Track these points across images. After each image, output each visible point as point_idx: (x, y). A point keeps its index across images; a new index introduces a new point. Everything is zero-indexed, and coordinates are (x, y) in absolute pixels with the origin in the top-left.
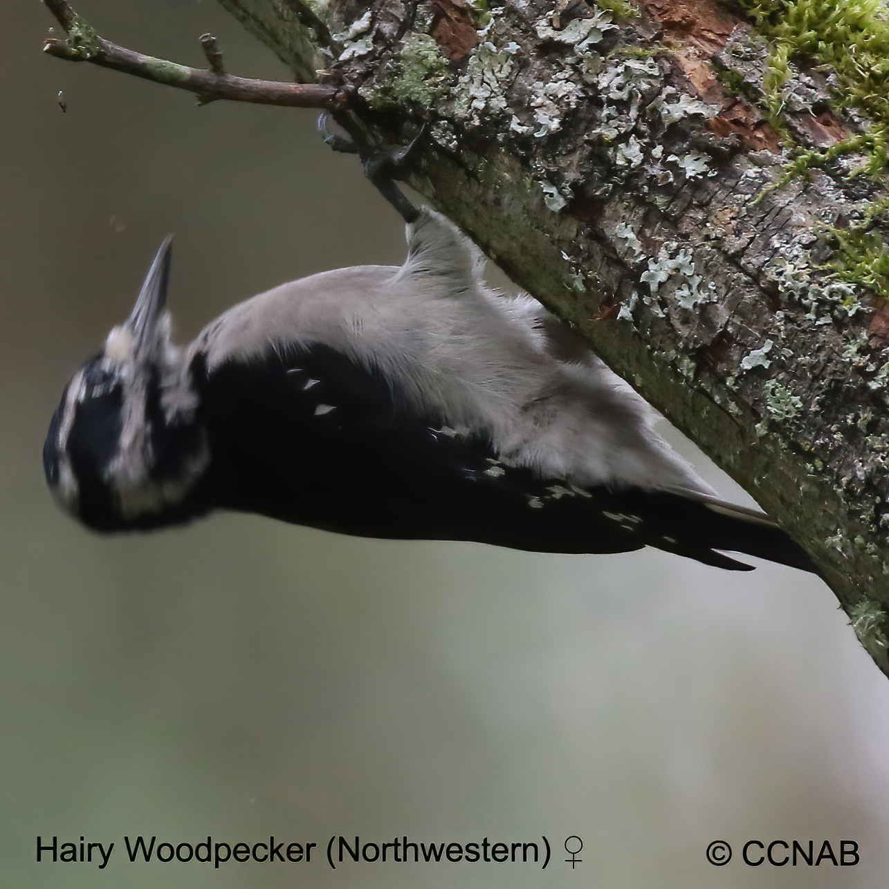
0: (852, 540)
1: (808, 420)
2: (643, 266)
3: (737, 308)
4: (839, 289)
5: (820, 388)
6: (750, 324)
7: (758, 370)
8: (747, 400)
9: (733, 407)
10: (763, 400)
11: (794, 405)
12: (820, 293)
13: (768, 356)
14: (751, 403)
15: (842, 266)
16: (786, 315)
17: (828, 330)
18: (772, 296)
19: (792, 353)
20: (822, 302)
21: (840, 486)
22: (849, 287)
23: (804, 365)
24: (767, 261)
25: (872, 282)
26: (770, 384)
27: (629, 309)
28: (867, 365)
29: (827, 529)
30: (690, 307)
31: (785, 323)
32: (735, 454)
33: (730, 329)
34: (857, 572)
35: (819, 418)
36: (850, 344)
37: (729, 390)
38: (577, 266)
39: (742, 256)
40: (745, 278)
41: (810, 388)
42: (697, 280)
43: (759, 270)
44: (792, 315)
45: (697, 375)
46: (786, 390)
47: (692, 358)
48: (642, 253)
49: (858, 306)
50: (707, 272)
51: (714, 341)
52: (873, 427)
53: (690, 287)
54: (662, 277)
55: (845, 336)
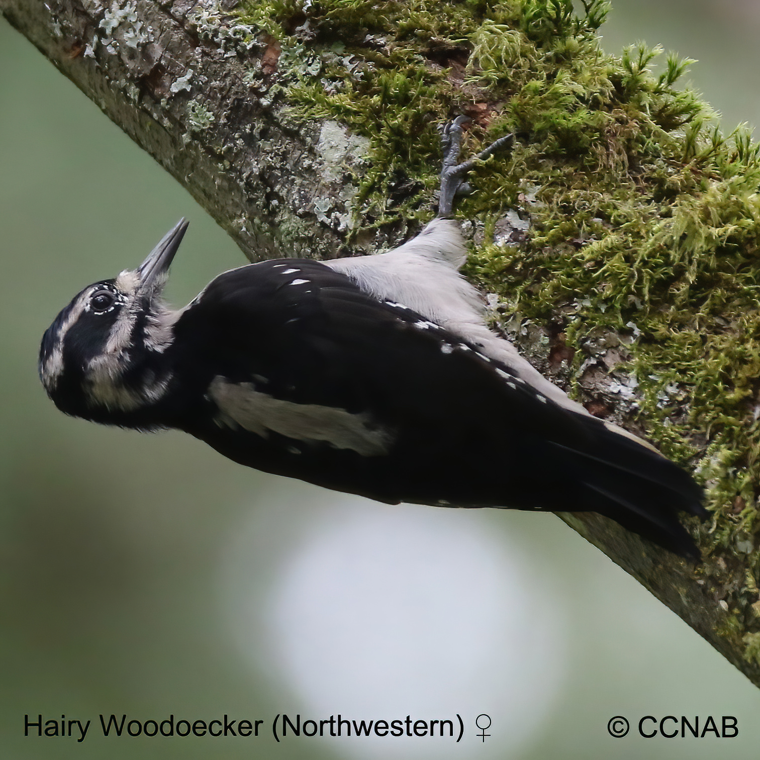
0: (252, 221)
1: (219, 130)
2: (101, 16)
3: (168, 47)
4: (240, 30)
5: (227, 105)
6: (177, 57)
7: (182, 94)
8: (176, 116)
9: (166, 122)
10: (186, 116)
11: (208, 118)
12: (227, 32)
13: (190, 82)
14: (178, 119)
15: (244, 12)
16: (203, 50)
17: (234, 61)
18: (194, 38)
19: (206, 78)
20: (228, 40)
21: (242, 180)
22: (249, 28)
23: (215, 88)
24: (190, 9)
25: (264, 25)
26: (191, 103)
27: (92, 49)
28: (261, 87)
29: (235, 214)
30: (135, 46)
31: (202, 57)
32: (171, 158)
33: (163, 62)
34: (258, 247)
35: (226, 129)
36: (249, 71)
37: (163, 109)
38: (56, 17)
39: (172, 6)
40: (173, 23)
41: (220, 106)
42: (139, 25)
43: (184, 15)
44: (207, 50)
45: (141, 97)
46: (202, 107)
47: (137, 86)
48: (100, 5)
49: (254, 42)
50: (147, 19)
51: (152, 71)
52: (264, 134)
53: (135, 31)
54: (115, 23)
55: (245, 66)
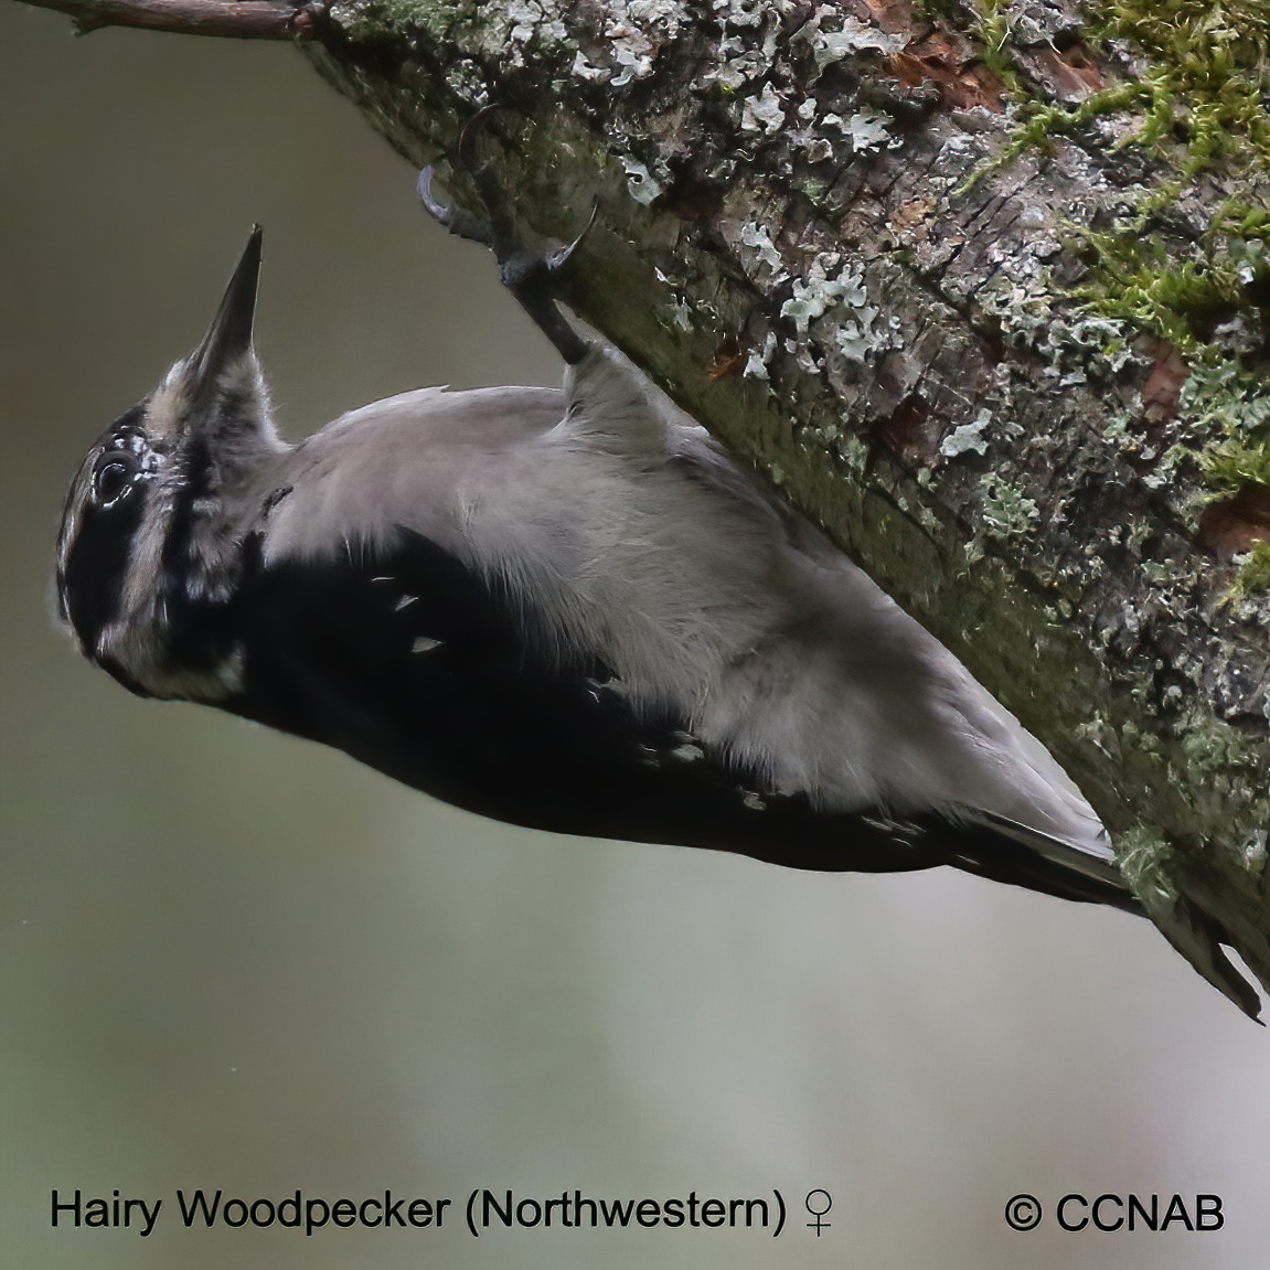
0: (1119, 729)
1: (1049, 537)
2: (785, 292)
3: (934, 360)
4: (1096, 329)
5: (1067, 486)
6: (955, 384)
7: (967, 458)
8: (950, 505)
9: (928, 517)
10: (975, 505)
11: (1025, 513)
12: (1066, 334)
13: (985, 434)
14: (956, 511)
15: (1102, 291)
16: (1012, 370)
17: (1081, 394)
18: (991, 340)
19: (1022, 429)
20: (1070, 349)
21: (1098, 642)
22: (1114, 325)
23: (1040, 449)
24: (984, 283)
25: (1150, 317)
26: (987, 480)
27: (762, 360)
28: (1143, 450)
29: (1078, 711)
30: (860, 357)
31: (1012, 384)
32: (931, 591)
33: (923, 392)
34: (1126, 778)
35: (1066, 533)
36: (1115, 416)
37: (922, 490)
38: (679, 291)
39: (942, 276)
40: (947, 311)
41: (1051, 486)
42: (871, 313)
43: (970, 297)
44: (1022, 369)
45: (870, 465)
46: (1011, 489)
47: (863, 439)
48: (782, 271)
49: (1127, 355)
50: (887, 302)
51: (897, 410)
52: (1151, 548)
53: (859, 325)
54: (815, 309)
55: (1106, 403)
